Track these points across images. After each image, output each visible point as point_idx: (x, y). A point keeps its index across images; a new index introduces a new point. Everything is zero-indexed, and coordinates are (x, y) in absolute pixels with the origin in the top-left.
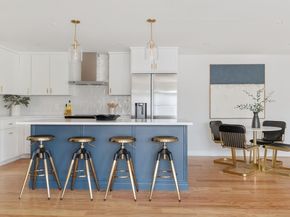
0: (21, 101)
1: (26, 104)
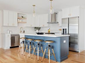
0: (38, 29)
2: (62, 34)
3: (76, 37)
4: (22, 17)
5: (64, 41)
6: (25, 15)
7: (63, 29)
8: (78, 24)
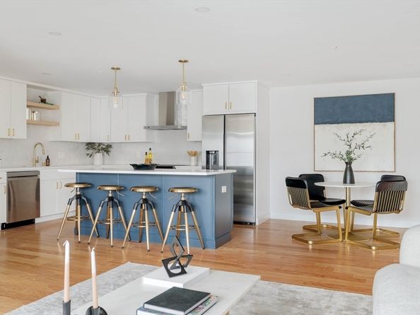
0: (103, 149)
1: (107, 152)
2: (203, 168)
3: (248, 181)
4: (43, 101)
5: (223, 187)
6: (49, 93)
7: (208, 153)
8: (253, 133)
